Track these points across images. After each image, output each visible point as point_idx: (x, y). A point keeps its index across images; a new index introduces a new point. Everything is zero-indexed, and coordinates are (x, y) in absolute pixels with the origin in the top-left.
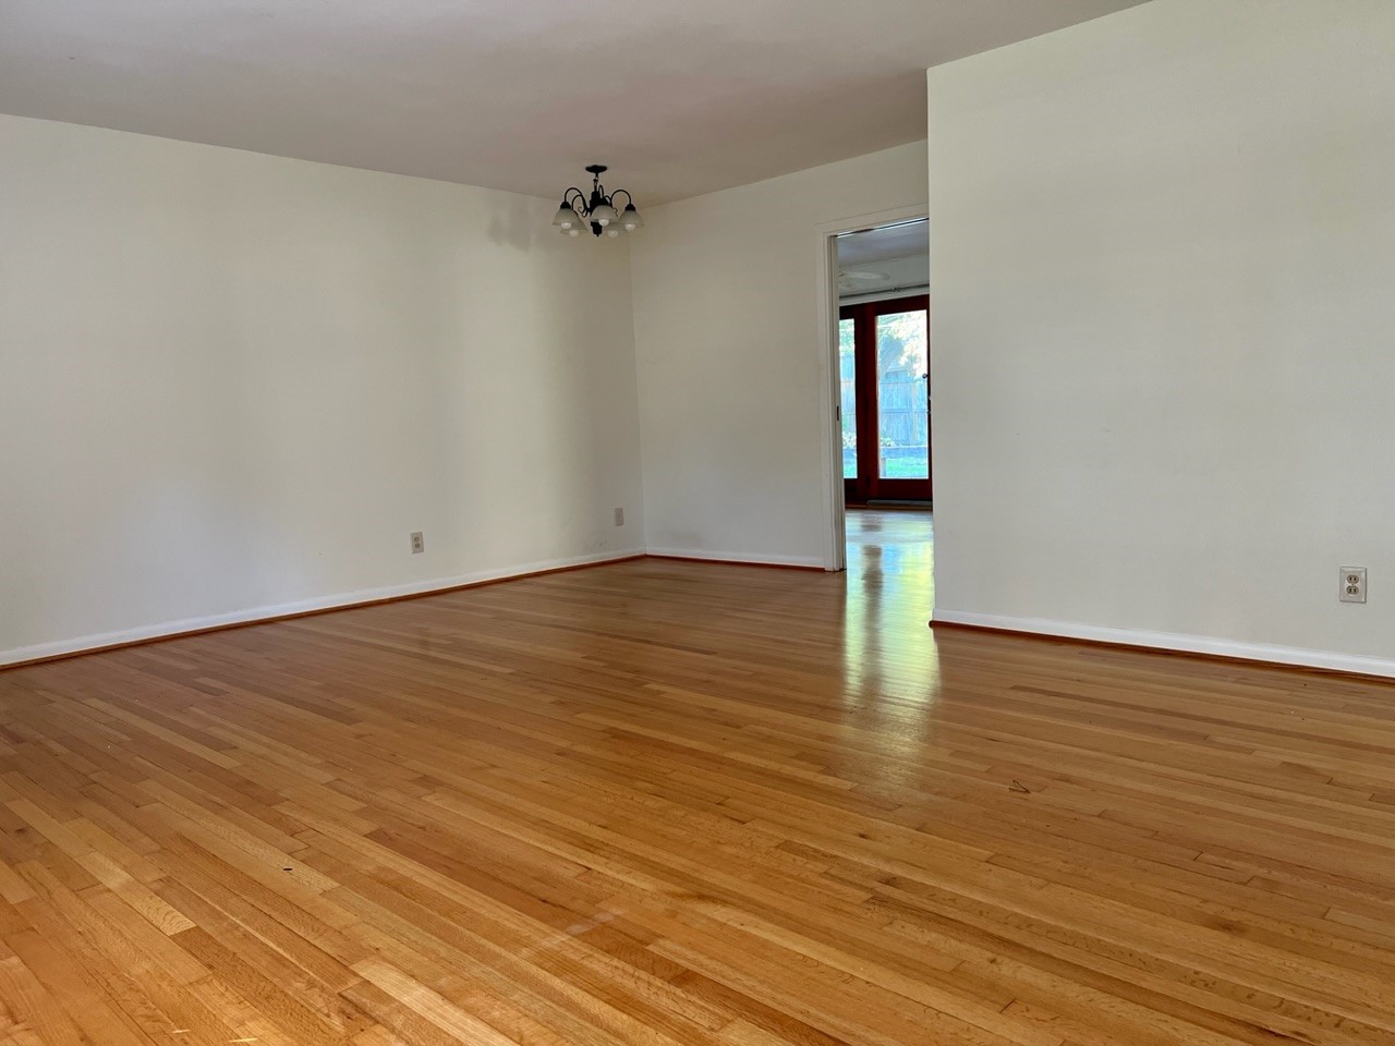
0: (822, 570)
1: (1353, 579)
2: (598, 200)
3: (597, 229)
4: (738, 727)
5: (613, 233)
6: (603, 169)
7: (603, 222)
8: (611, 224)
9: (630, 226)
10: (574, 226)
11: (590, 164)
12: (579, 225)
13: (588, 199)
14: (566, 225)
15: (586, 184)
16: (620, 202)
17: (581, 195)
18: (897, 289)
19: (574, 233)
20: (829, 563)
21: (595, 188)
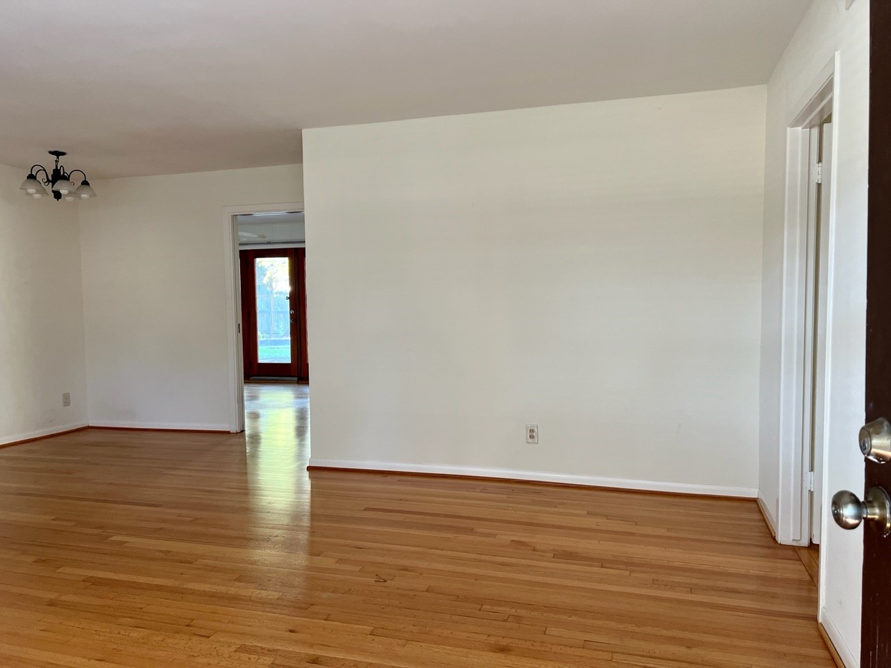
0: (228, 433)
1: (532, 431)
2: (58, 176)
3: (58, 195)
4: (192, 563)
5: (69, 199)
6: (64, 154)
7: (63, 192)
8: (70, 193)
9: (84, 196)
10: (38, 192)
11: (53, 149)
12: (43, 192)
13: (50, 173)
14: (31, 191)
15: (50, 163)
16: (77, 179)
17: (44, 170)
18: (269, 243)
19: (37, 196)
20: (233, 428)
21: (57, 166)
